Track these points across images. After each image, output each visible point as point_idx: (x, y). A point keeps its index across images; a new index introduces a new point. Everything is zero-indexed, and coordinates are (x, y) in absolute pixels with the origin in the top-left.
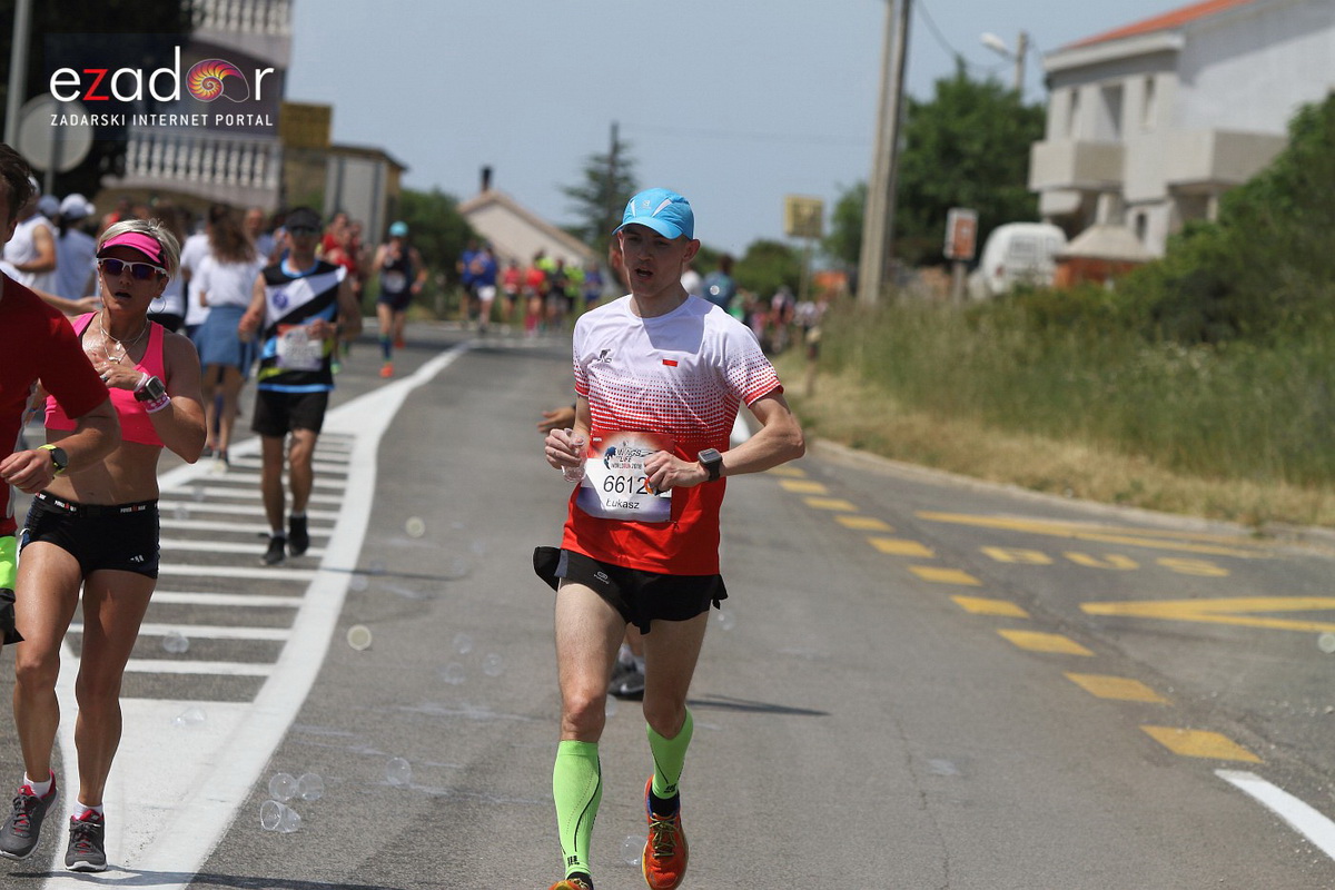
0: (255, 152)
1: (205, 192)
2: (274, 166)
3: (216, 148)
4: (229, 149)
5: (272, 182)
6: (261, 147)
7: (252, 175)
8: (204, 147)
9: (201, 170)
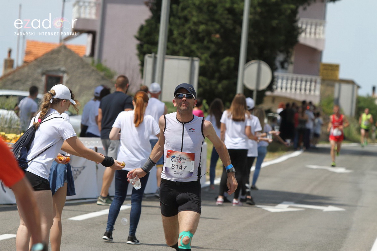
0: (311, 82)
1: (293, 97)
2: (319, 86)
3: (297, 80)
4: (301, 81)
5: (318, 93)
6: (314, 80)
7: (310, 90)
8: (292, 80)
9: (291, 89)
